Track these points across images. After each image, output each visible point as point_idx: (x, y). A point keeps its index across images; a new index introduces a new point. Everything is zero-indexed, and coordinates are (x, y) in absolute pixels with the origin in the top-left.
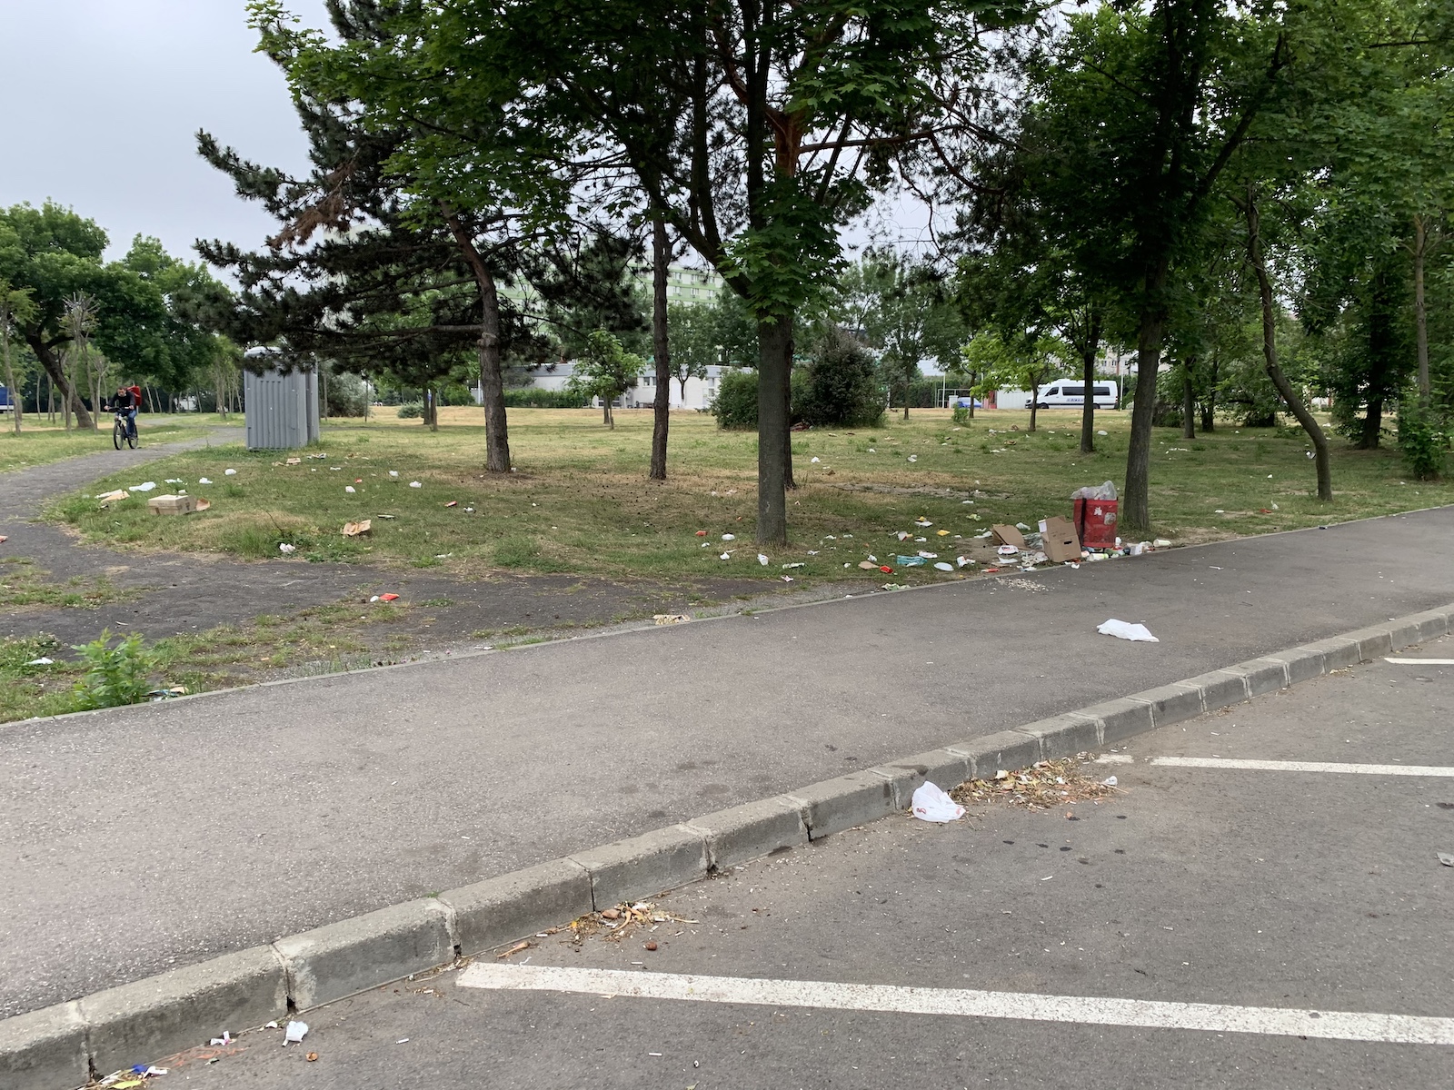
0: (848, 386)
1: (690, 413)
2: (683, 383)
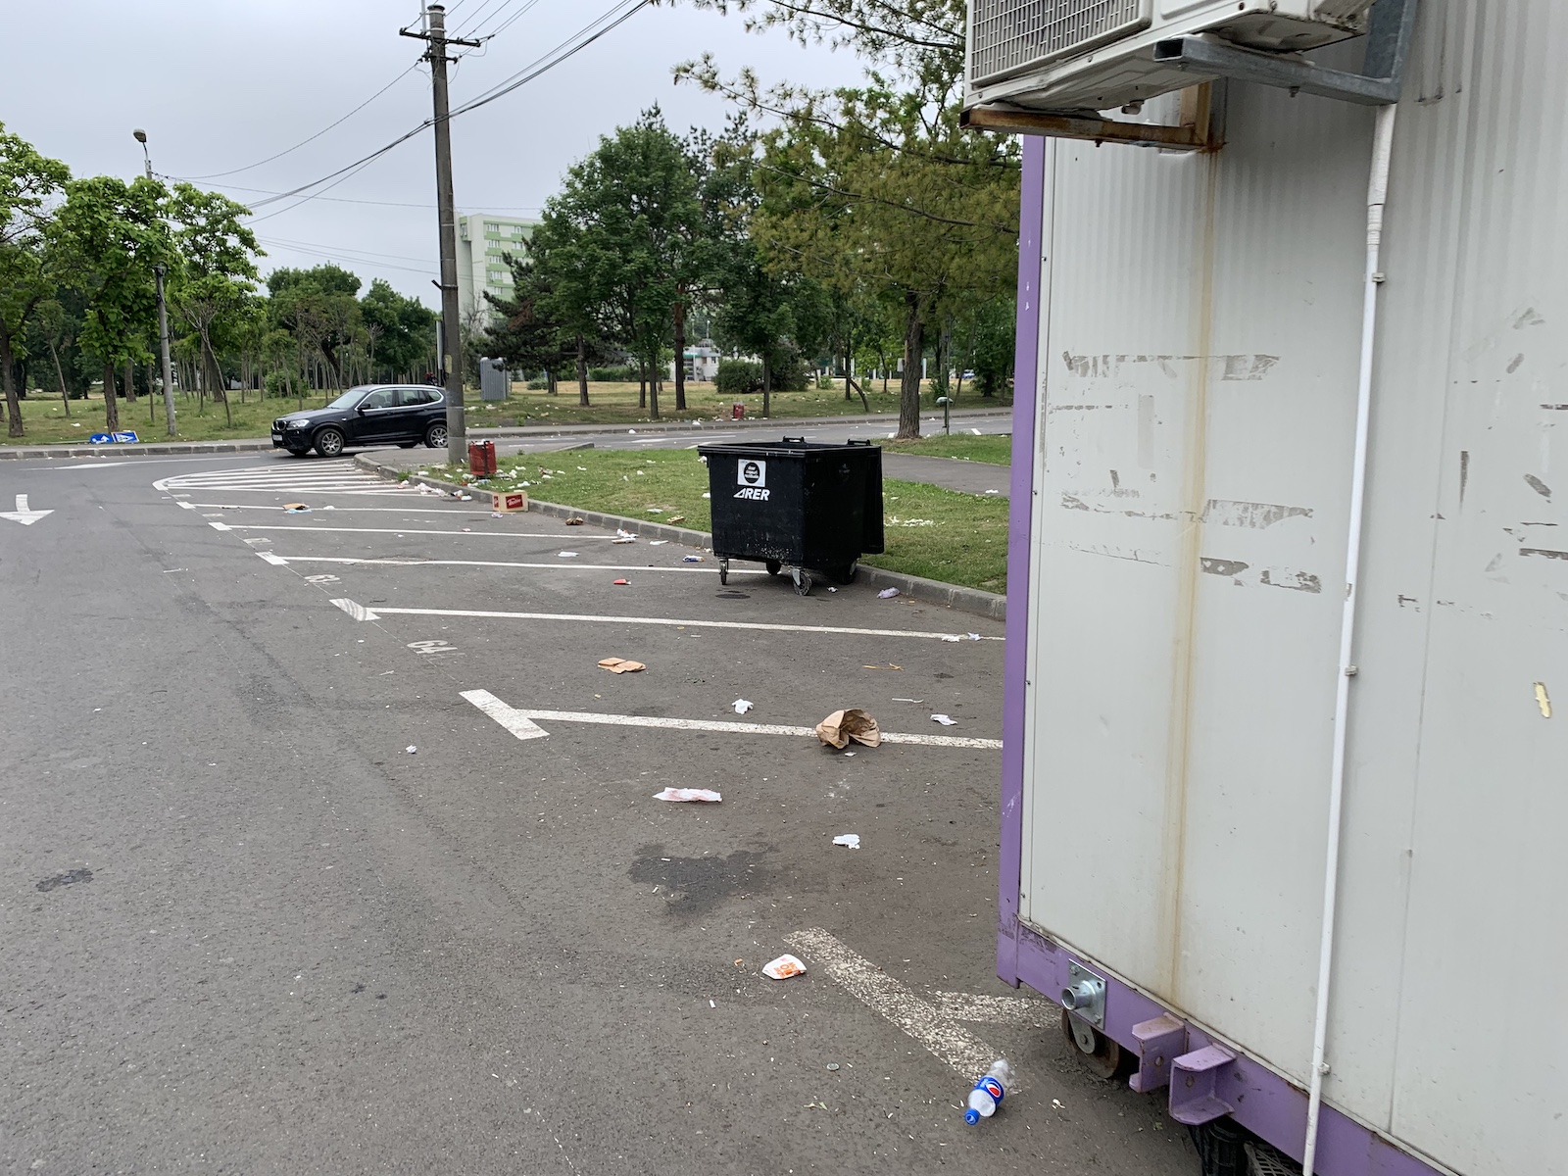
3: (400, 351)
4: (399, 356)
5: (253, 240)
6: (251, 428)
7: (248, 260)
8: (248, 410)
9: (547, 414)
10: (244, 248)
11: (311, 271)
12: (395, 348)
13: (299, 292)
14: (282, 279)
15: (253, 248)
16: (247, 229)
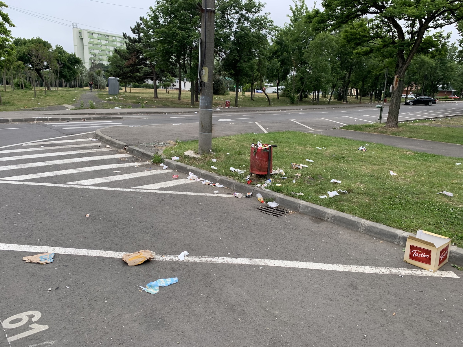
0: (218, 86)
1: (187, 91)
2: (185, 83)
3: (68, 73)
4: (68, 75)
5: (8, 19)
6: (13, 105)
7: (6, 27)
8: (8, 95)
9: (146, 102)
10: (4, 23)
11: (30, 40)
12: (66, 72)
13: (26, 47)
14: (18, 42)
15: (8, 22)
16: (6, 13)
